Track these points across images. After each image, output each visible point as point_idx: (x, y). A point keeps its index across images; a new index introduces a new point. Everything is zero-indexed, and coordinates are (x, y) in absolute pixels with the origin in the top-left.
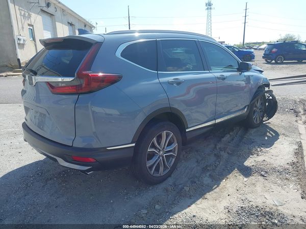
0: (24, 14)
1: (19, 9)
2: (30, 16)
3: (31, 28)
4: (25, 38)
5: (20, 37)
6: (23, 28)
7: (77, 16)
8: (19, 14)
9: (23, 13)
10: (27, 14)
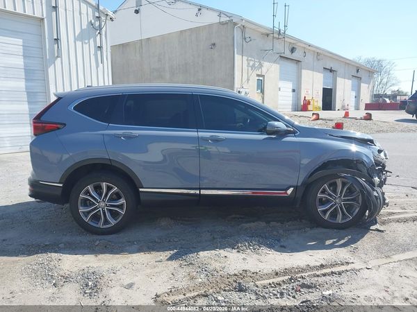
0: (254, 65)
1: (247, 60)
2: (261, 66)
3: (261, 78)
4: (247, 90)
5: (241, 90)
6: (248, 80)
7: (341, 59)
8: (246, 64)
9: (251, 63)
10: (257, 64)
